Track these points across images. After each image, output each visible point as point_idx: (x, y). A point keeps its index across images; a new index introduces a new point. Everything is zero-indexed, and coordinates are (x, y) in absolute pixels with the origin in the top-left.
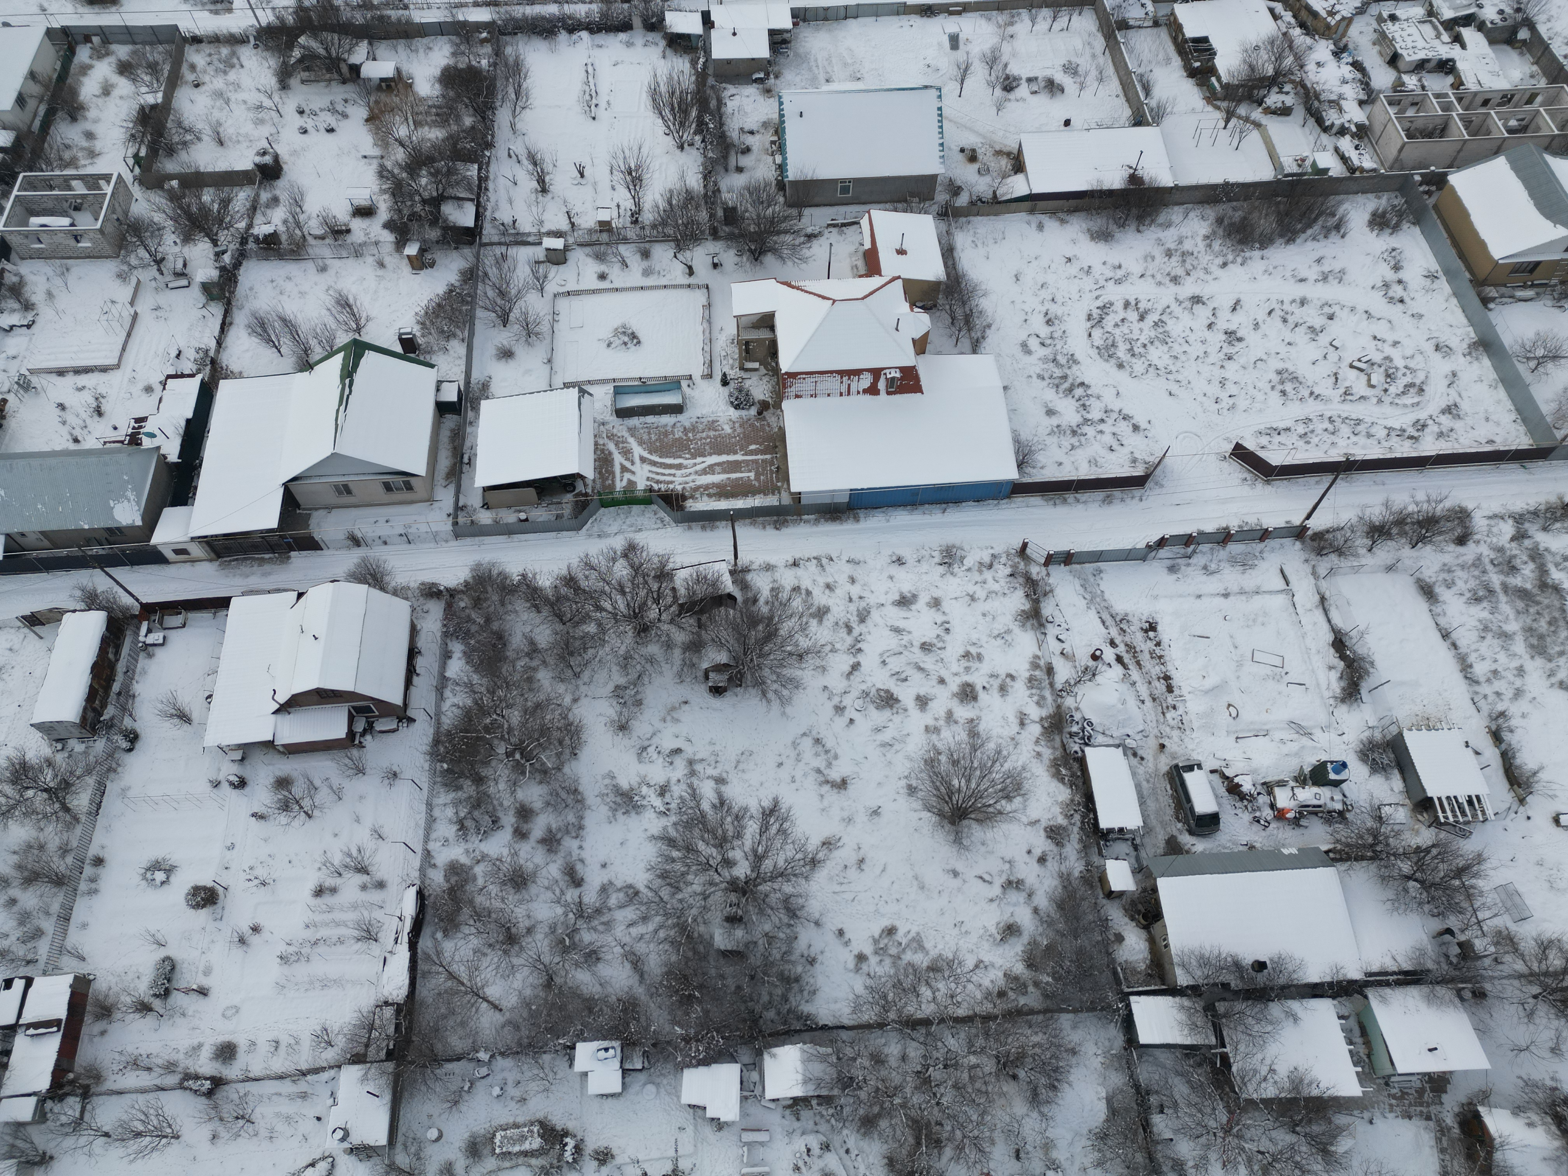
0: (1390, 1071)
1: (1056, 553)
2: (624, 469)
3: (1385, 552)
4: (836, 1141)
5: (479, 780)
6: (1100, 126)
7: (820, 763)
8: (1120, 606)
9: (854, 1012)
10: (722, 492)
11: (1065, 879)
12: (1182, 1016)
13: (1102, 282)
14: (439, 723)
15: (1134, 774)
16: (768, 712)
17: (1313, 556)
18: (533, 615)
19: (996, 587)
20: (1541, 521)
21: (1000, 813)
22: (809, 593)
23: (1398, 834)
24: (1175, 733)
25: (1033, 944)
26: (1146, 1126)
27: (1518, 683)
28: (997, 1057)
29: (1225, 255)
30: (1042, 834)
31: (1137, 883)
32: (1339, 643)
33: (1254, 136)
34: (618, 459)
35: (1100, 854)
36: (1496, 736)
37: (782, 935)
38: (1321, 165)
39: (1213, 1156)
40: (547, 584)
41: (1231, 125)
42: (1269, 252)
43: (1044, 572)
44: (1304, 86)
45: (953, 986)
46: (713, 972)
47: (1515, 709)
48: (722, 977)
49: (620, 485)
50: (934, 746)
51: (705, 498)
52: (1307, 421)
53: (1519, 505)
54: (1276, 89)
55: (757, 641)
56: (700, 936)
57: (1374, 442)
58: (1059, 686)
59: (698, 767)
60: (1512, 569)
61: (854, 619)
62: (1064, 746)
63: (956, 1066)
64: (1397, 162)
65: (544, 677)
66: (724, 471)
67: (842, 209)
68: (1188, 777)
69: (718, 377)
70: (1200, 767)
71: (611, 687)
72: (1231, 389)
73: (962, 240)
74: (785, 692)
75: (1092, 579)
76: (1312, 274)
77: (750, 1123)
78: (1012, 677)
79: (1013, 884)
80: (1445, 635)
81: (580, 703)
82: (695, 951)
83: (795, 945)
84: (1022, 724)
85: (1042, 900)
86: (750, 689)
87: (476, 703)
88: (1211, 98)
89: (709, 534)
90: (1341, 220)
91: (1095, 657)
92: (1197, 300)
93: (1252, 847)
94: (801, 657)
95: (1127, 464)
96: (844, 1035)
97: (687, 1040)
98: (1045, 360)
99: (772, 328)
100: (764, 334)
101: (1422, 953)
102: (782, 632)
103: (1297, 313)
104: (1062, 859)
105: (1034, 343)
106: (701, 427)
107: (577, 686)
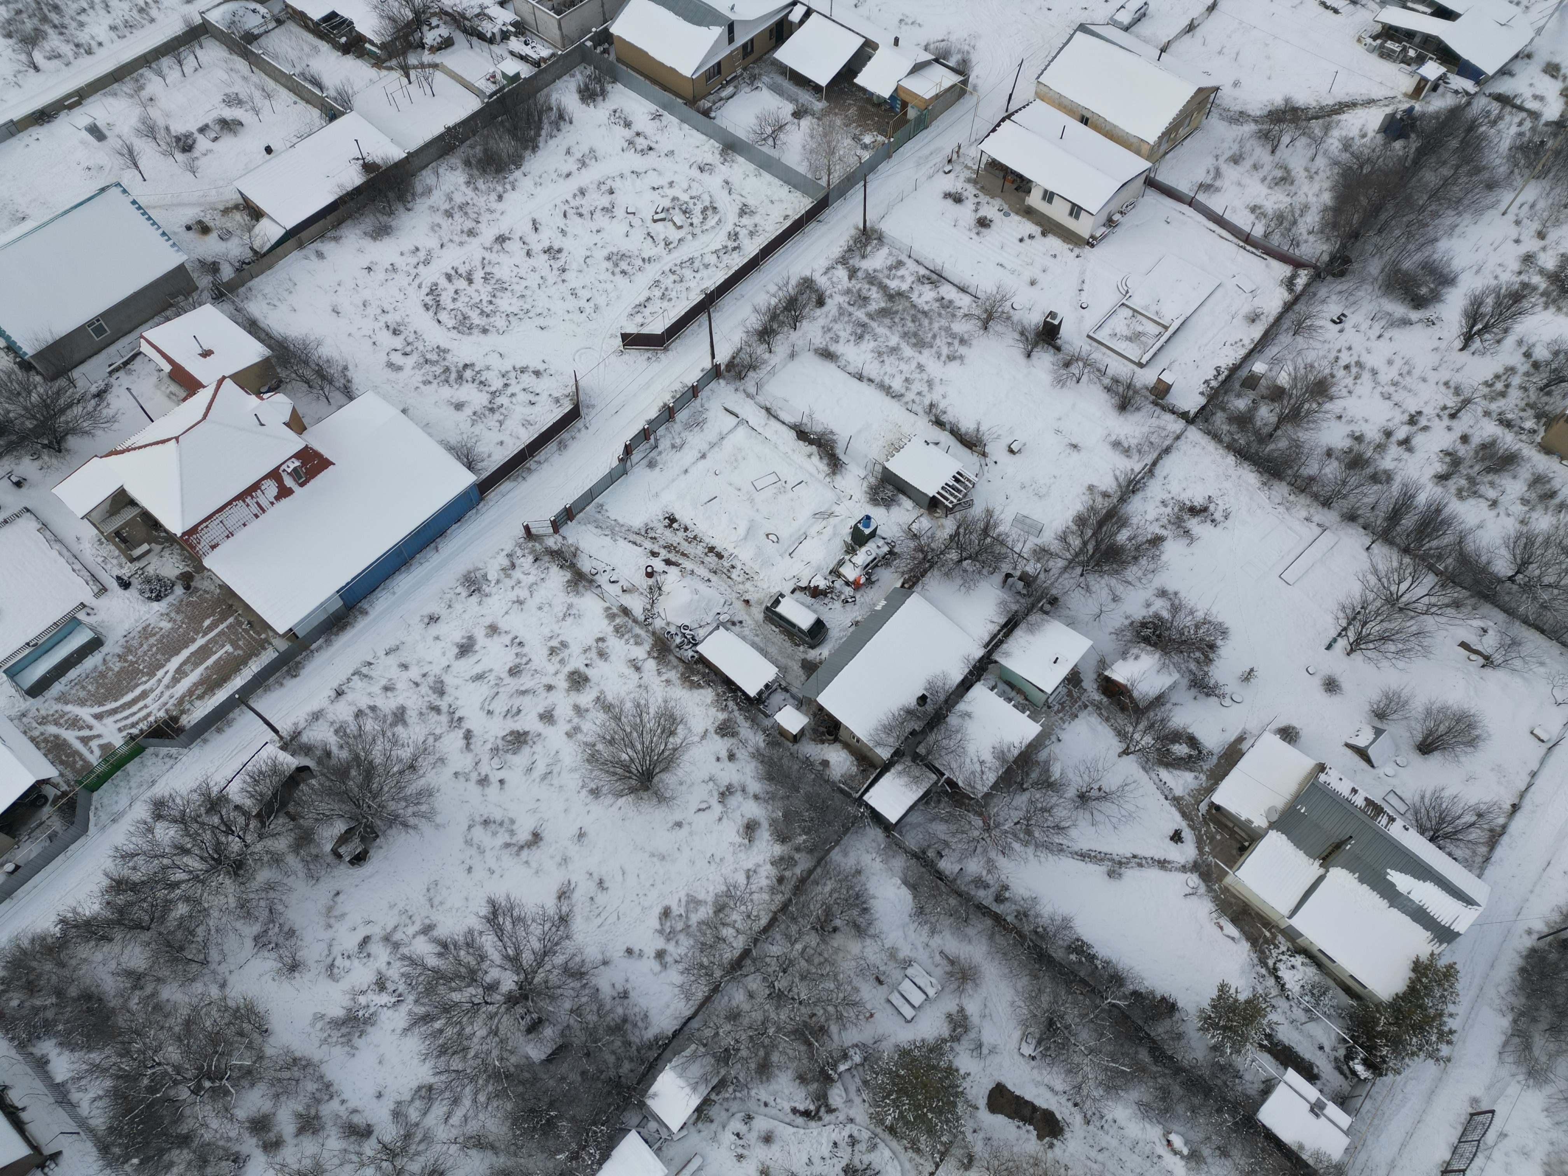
0: (1044, 697)
1: (557, 517)
2: (85, 740)
3: (781, 345)
4: (752, 1105)
5: (185, 1140)
6: (301, 138)
7: (503, 837)
8: (637, 522)
9: (688, 1000)
10: (210, 685)
11: (757, 755)
12: (905, 780)
13: (413, 272)
14: (91, 1132)
15: (744, 638)
16: (422, 836)
17: (738, 384)
18: (107, 948)
19: (531, 579)
20: (857, 253)
21: (675, 750)
22: (373, 708)
23: (933, 537)
24: (748, 585)
25: (773, 822)
26: (940, 875)
27: (925, 377)
28: (813, 928)
29: (494, 190)
30: (717, 737)
31: (806, 714)
32: (802, 434)
33: (439, 77)
34: (70, 736)
35: (767, 716)
36: (939, 423)
37: (584, 1000)
38: (511, 73)
39: (993, 854)
40: (96, 907)
41: (413, 77)
42: (526, 167)
43: (560, 539)
44: (447, 13)
45: (743, 908)
46: (552, 1083)
47: (935, 396)
48: (563, 1079)
49: (94, 758)
50: (586, 744)
51: (198, 703)
52: (657, 283)
53: (837, 251)
54: (425, 28)
55: (360, 787)
56: (516, 1067)
57: (712, 269)
58: (641, 618)
59: (398, 936)
60: (865, 300)
61: (433, 698)
62: (680, 660)
63: (791, 963)
64: (565, 39)
65: (171, 993)
66: (196, 665)
67: (112, 349)
68: (780, 609)
69: (114, 585)
70: (782, 596)
71: (249, 943)
72: (585, 294)
73: (256, 308)
74: (424, 808)
75: (599, 516)
76: (571, 165)
77: (678, 1162)
78: (601, 640)
79: (726, 793)
80: (860, 377)
81: (230, 984)
82: (522, 1083)
83: (601, 996)
84: (638, 669)
85: (755, 786)
86: (389, 832)
87: (118, 1077)
88: (378, 63)
89: (229, 732)
90: (559, 109)
91: (650, 575)
92: (501, 239)
93: (857, 623)
94: (412, 767)
95: (554, 406)
96: (695, 1024)
97: (575, 1157)
98: (418, 366)
99: (132, 503)
100: (129, 514)
101: (1003, 603)
102: (377, 761)
103: (586, 203)
104: (744, 743)
105: (397, 359)
106: (135, 643)
107: (214, 972)
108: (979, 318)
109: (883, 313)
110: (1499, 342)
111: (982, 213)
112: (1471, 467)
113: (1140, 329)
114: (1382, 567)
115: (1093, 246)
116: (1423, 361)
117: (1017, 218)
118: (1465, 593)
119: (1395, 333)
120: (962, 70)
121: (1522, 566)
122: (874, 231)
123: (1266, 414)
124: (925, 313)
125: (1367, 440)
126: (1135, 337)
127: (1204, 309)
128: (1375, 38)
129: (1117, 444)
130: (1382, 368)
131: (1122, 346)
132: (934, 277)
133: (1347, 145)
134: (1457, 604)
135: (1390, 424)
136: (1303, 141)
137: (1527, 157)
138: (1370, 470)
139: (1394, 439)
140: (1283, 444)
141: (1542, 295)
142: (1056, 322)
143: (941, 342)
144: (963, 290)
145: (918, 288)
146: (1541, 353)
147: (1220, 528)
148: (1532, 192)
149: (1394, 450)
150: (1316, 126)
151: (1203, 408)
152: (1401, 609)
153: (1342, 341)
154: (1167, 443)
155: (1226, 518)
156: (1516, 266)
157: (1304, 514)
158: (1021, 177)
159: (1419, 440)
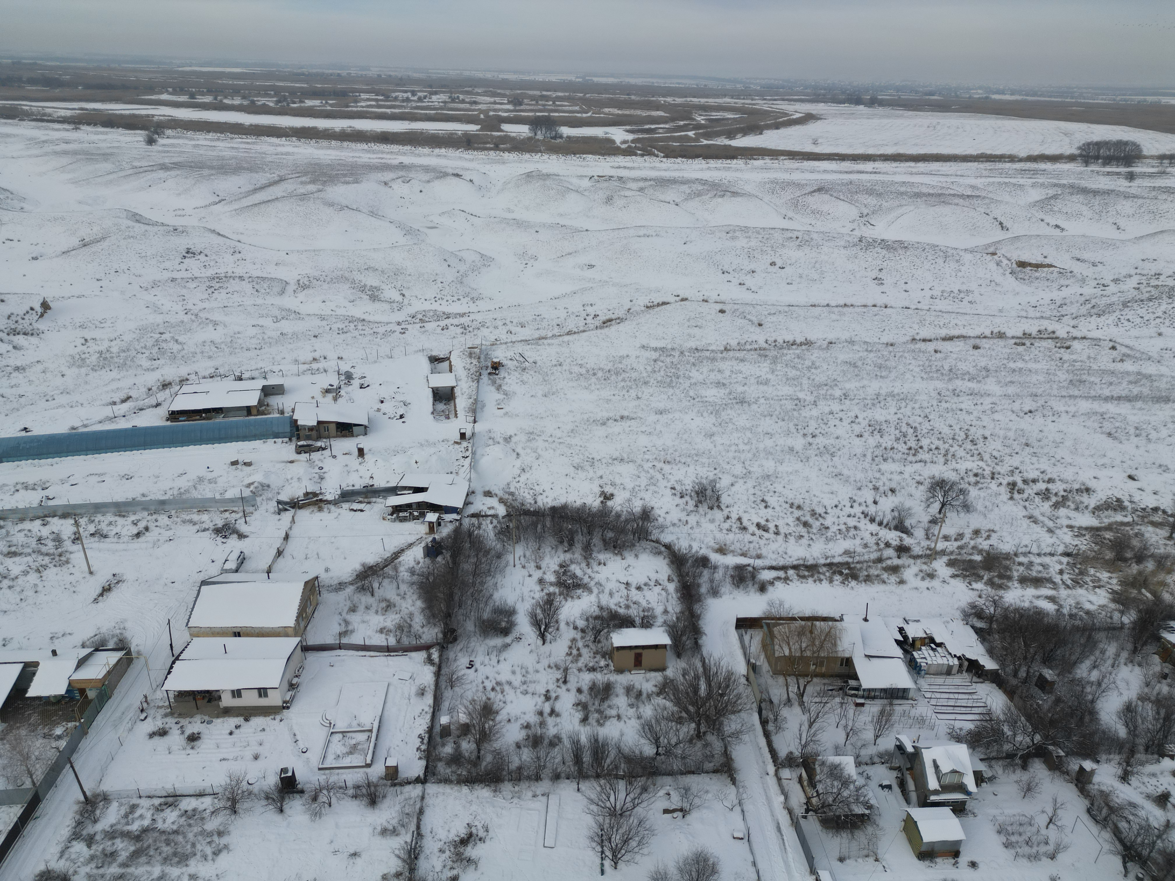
108: (225, 808)
109: (135, 855)
110: (558, 629)
111: (188, 731)
112: (594, 704)
113: (353, 742)
114: (593, 796)
115: (288, 708)
116: (530, 661)
117: (220, 720)
118: (643, 779)
119: (504, 655)
120: (122, 646)
121: (657, 742)
122: (96, 796)
123: (467, 746)
124: (176, 832)
125: (533, 724)
126: (353, 749)
127: (388, 705)
128: (392, 514)
129: (384, 832)
130: (512, 678)
131: (347, 761)
132: (170, 800)
133: (412, 572)
134: (645, 789)
135: (538, 707)
136: (386, 582)
137: (506, 536)
138: (546, 741)
139: (546, 715)
140: (489, 758)
141: (560, 595)
142: (290, 774)
143: (203, 847)
144: (201, 795)
145: (159, 817)
146: (581, 624)
147: (488, 842)
148: (519, 550)
149: (550, 721)
150: (389, 570)
151: (427, 767)
152: (621, 815)
153: (480, 677)
154: (418, 806)
155: (487, 831)
156: (538, 588)
157: (530, 794)
158: (208, 692)
159: (558, 707)
